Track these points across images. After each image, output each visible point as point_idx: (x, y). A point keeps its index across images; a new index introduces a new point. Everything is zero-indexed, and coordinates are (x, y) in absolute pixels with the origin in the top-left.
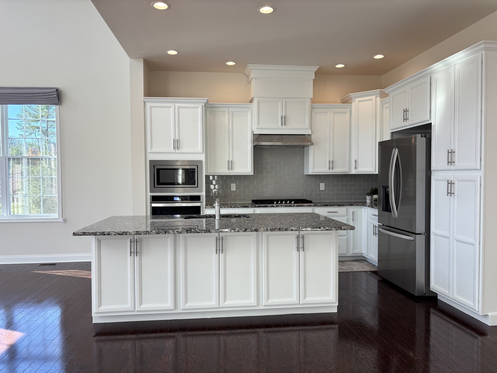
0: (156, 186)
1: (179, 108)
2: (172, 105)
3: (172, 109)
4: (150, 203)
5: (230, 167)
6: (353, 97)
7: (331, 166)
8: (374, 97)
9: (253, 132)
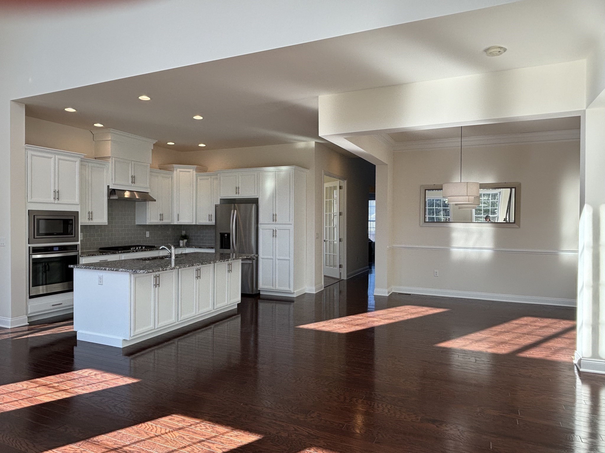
0: (36, 237)
1: (59, 159)
2: (53, 156)
3: (52, 160)
4: (29, 255)
5: (91, 218)
6: (175, 167)
7: (162, 218)
8: (192, 170)
9: (108, 186)
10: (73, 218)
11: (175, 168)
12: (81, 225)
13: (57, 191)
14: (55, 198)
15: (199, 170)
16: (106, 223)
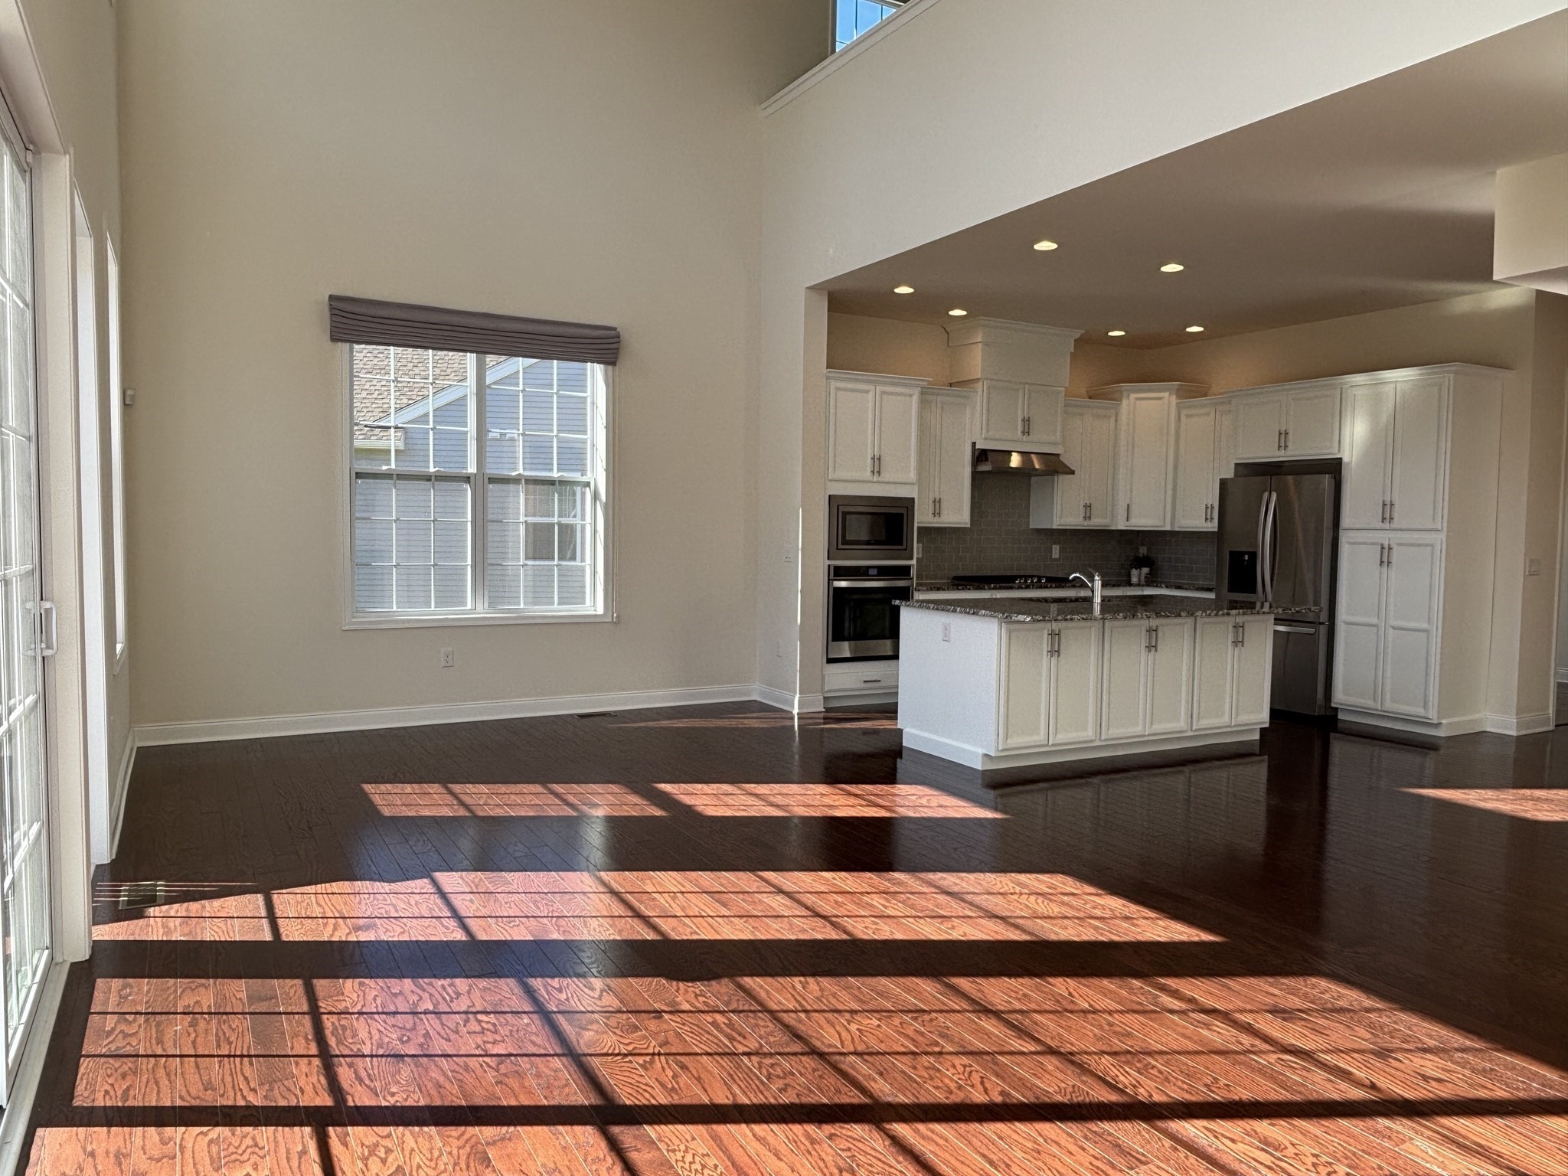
0: (840, 547)
1: (883, 393)
2: (872, 387)
3: (871, 395)
4: (829, 580)
5: (937, 511)
6: (1126, 390)
7: (1088, 515)
8: (1166, 394)
9: (974, 444)
10: (903, 511)
11: (1125, 394)
12: (918, 528)
13: (877, 456)
14: (873, 472)
15: (1184, 394)
16: (966, 524)
